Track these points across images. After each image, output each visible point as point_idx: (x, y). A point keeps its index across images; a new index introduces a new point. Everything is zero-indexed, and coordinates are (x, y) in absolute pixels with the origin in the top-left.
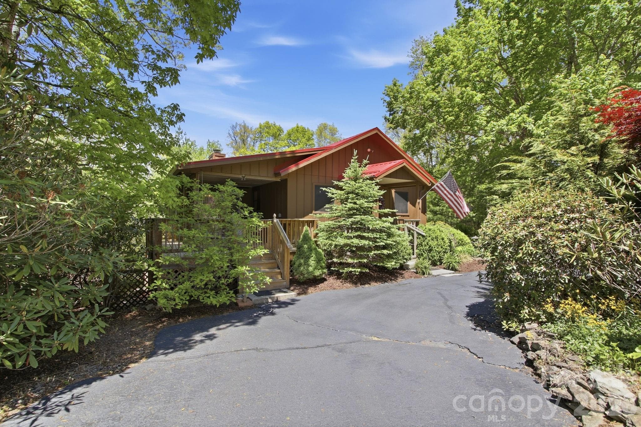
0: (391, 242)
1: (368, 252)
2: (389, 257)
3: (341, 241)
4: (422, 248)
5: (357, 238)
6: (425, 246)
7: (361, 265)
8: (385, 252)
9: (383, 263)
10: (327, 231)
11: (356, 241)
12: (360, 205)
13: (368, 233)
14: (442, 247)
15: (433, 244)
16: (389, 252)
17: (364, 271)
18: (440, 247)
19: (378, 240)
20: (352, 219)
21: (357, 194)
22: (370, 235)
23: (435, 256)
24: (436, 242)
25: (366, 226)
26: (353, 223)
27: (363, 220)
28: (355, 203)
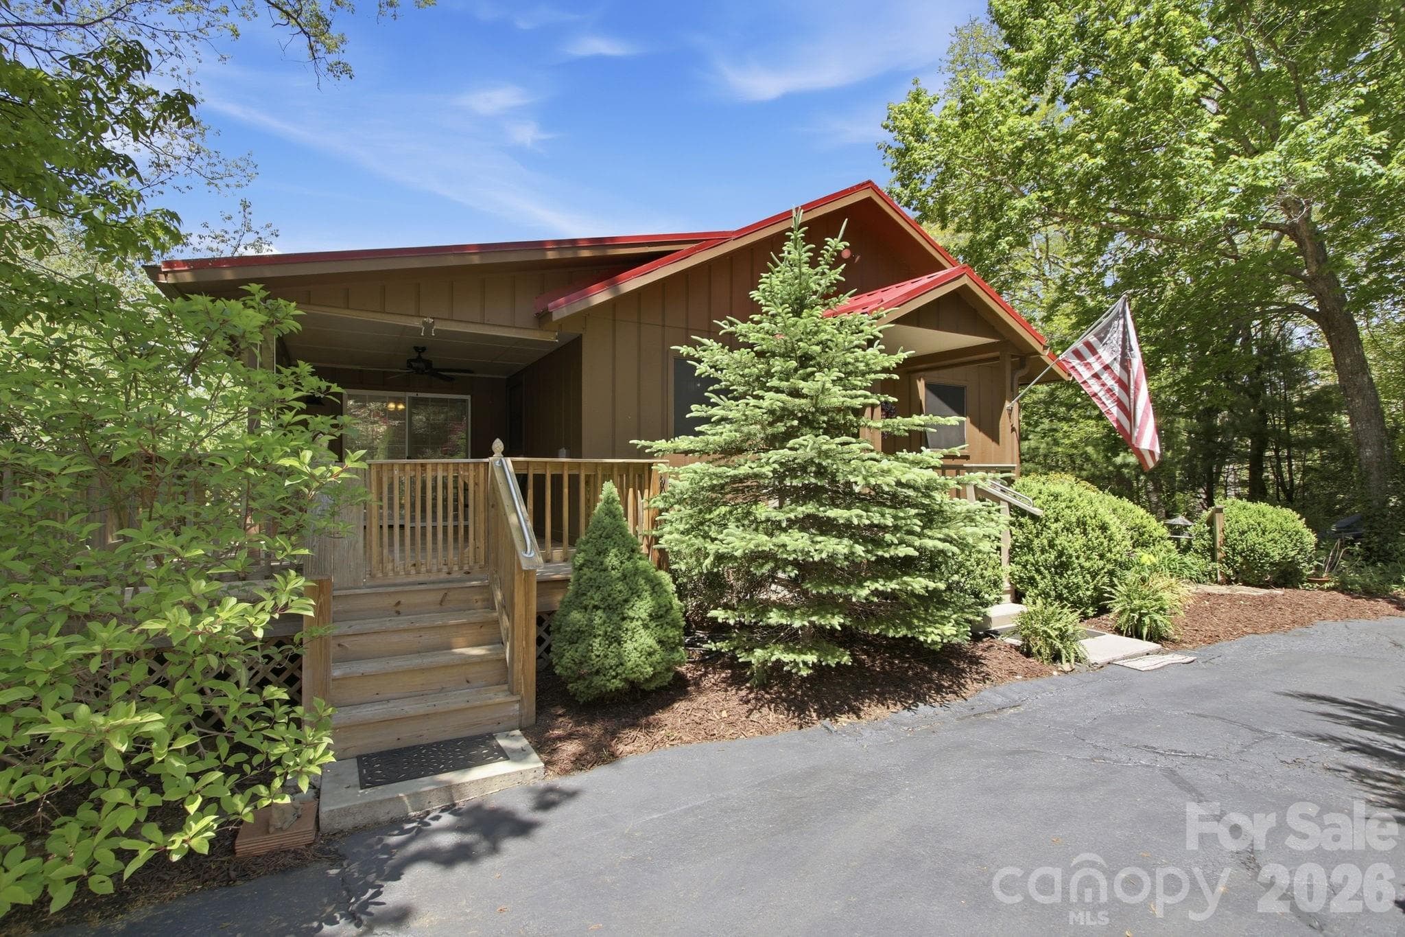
0: (941, 545)
1: (848, 584)
2: (933, 599)
3: (737, 540)
4: (1030, 558)
5: (803, 529)
6: (1043, 551)
7: (821, 638)
8: (919, 584)
9: (910, 627)
10: (694, 502)
11: (797, 541)
12: (814, 398)
13: (849, 508)
14: (1102, 557)
15: (1073, 543)
16: (932, 585)
17: (833, 663)
18: (1095, 556)
19: (888, 537)
20: (783, 454)
21: (805, 360)
22: (854, 515)
23: (1078, 587)
24: (1082, 540)
25: (840, 478)
26: (789, 469)
27: (826, 454)
28: (795, 393)
